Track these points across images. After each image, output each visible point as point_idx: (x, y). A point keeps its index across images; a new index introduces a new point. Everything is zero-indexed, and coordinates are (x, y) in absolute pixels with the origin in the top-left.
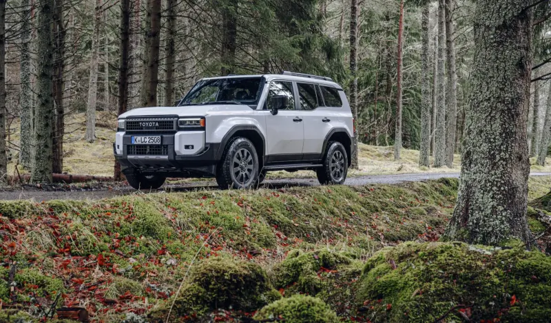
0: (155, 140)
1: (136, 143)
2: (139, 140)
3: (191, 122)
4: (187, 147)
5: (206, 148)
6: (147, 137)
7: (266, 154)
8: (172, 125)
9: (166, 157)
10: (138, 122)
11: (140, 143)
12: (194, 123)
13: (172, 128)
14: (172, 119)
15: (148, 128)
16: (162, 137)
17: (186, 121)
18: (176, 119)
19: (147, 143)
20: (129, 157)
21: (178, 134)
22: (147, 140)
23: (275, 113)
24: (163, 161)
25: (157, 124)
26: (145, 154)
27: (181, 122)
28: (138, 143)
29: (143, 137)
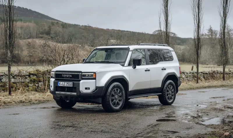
0: (69, 84)
1: (60, 85)
2: (61, 84)
3: (88, 75)
4: (86, 89)
5: (96, 89)
6: (66, 83)
7: (130, 90)
8: (79, 77)
9: (75, 94)
10: (61, 74)
11: (62, 86)
12: (90, 76)
13: (79, 78)
14: (78, 73)
15: (67, 77)
16: (73, 83)
17: (86, 75)
18: (81, 73)
19: (66, 86)
20: (57, 92)
21: (82, 81)
22: (66, 84)
23: (135, 68)
24: (74, 96)
25: (71, 76)
26: (65, 91)
27: (83, 75)
28: (61, 85)
29: (64, 83)
